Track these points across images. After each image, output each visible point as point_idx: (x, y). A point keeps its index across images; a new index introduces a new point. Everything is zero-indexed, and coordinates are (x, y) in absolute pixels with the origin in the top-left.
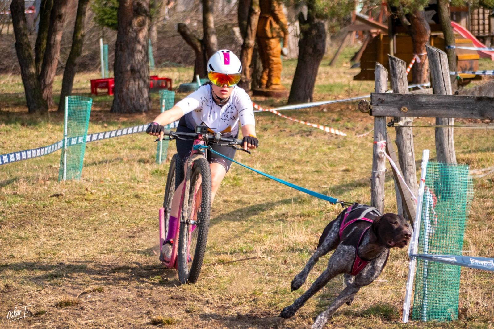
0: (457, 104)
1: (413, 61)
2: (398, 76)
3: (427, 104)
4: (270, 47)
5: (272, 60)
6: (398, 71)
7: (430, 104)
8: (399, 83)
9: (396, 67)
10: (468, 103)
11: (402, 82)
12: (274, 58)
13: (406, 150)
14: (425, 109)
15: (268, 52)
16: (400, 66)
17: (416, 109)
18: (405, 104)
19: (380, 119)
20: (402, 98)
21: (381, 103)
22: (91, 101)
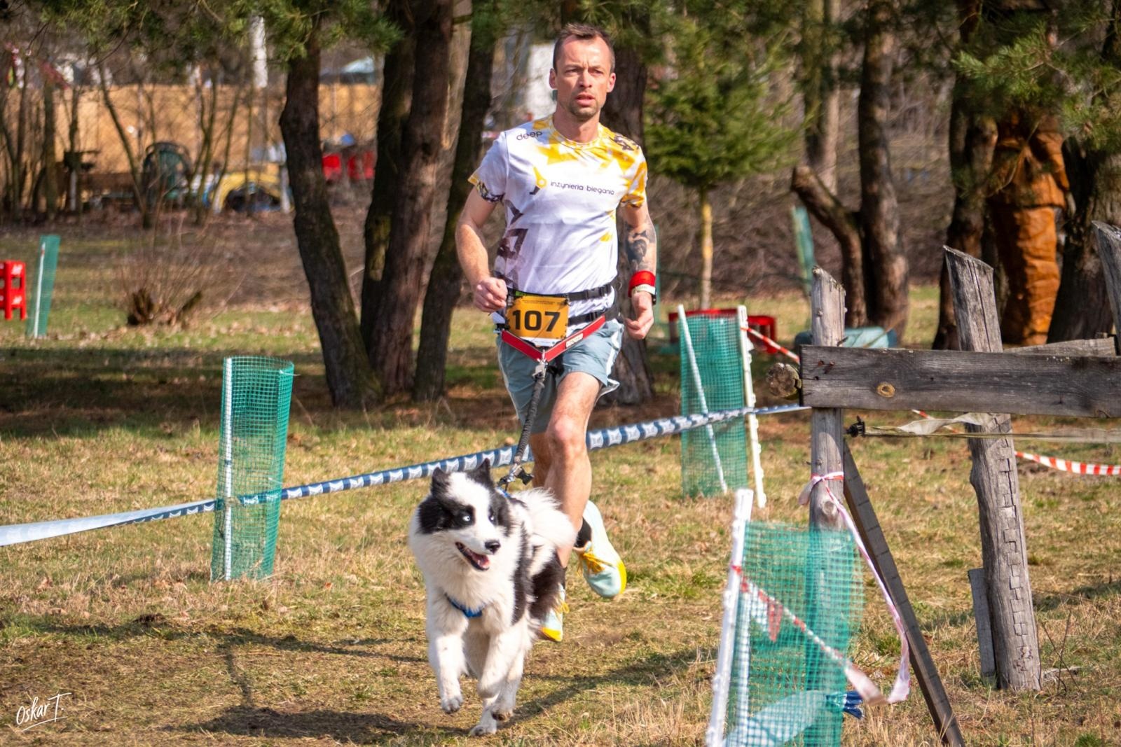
0: (1021, 377)
2: (971, 304)
3: (944, 377)
4: (1026, 231)
5: (1034, 267)
6: (968, 290)
7: (951, 377)
8: (973, 324)
9: (965, 279)
10: (1049, 375)
11: (980, 320)
12: (1037, 263)
13: (998, 501)
14: (939, 389)
15: (1020, 244)
16: (977, 276)
17: (916, 390)
18: (888, 376)
19: (827, 416)
20: (880, 359)
21: (826, 372)
22: (292, 369)
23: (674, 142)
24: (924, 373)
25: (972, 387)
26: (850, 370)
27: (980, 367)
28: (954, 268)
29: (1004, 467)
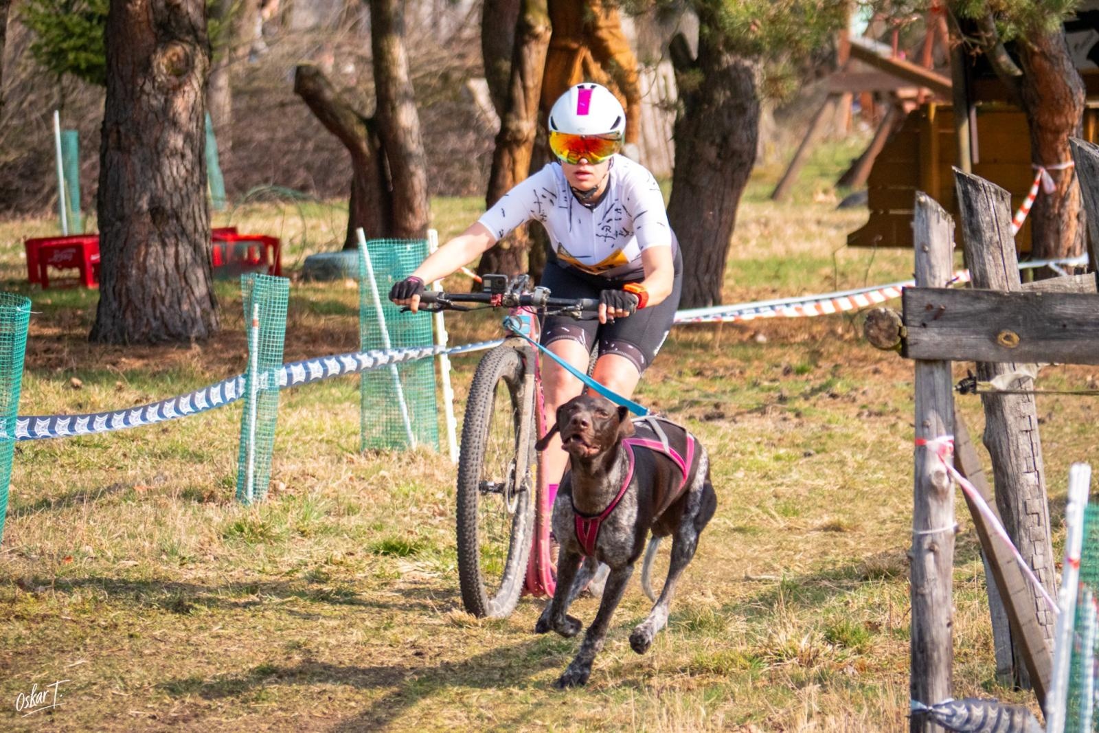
1: (1035, 190)
2: (988, 234)
3: (1079, 324)
6: (984, 219)
7: (1087, 323)
8: (988, 258)
9: (980, 206)
11: (998, 254)
13: (1018, 466)
14: (1073, 338)
16: (993, 202)
17: (1045, 339)
18: (1012, 323)
19: (935, 368)
20: (1001, 302)
21: (936, 318)
22: (29, 306)
24: (1054, 320)
26: (965, 315)
28: (966, 193)
29: (1025, 425)
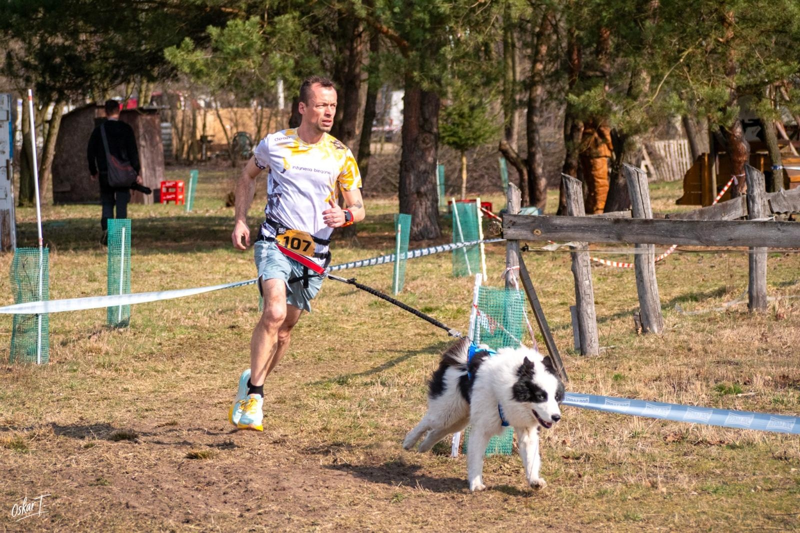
0: (593, 227)
1: (730, 184)
2: (573, 197)
3: (561, 227)
4: (595, 168)
5: (598, 182)
6: (571, 191)
7: (564, 227)
8: (573, 205)
9: (570, 187)
10: (604, 226)
11: (576, 203)
12: (600, 180)
13: (583, 278)
14: (559, 232)
15: (593, 173)
16: (575, 186)
17: (550, 232)
18: (539, 227)
19: (513, 243)
20: (534, 220)
21: (513, 225)
23: (451, 131)
24: (553, 225)
25: (573, 231)
26: (523, 224)
27: (576, 223)
28: (566, 182)
29: (585, 264)
